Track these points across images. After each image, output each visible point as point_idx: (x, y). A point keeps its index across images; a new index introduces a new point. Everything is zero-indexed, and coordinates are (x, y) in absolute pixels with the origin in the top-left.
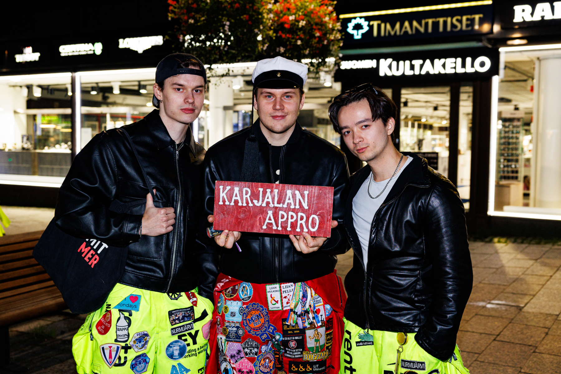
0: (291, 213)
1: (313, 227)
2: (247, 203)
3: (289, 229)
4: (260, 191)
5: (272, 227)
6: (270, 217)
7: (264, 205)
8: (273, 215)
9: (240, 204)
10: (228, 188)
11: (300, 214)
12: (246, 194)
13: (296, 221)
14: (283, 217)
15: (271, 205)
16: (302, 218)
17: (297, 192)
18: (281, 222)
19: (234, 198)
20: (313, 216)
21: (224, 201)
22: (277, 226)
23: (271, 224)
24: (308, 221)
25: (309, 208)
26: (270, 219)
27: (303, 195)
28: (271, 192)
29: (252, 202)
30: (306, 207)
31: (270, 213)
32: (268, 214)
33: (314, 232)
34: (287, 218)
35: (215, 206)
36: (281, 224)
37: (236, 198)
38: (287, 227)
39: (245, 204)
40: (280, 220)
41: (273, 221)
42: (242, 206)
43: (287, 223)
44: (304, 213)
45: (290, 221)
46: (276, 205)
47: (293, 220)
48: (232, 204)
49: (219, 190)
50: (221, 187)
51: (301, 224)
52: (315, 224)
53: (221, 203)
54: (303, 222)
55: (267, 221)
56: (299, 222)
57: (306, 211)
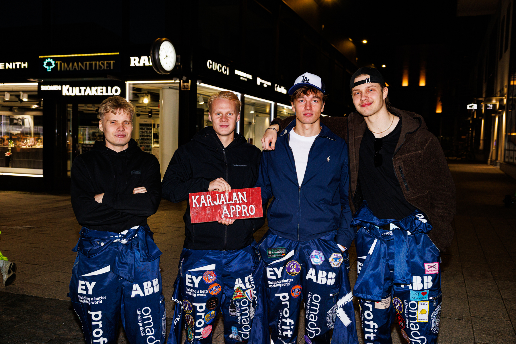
0: (237, 206)
1: (252, 212)
2: (210, 203)
3: (238, 215)
4: (217, 196)
5: (227, 216)
6: (225, 210)
7: (221, 203)
8: (227, 209)
9: (206, 205)
10: (197, 196)
11: (243, 206)
12: (209, 199)
13: (241, 210)
14: (233, 209)
15: (225, 203)
16: (244, 208)
17: (239, 193)
18: (233, 212)
19: (202, 202)
20: (251, 206)
21: (196, 205)
22: (230, 215)
23: (227, 214)
24: (249, 209)
25: (248, 201)
26: (225, 212)
27: (243, 195)
28: (224, 196)
29: (213, 203)
30: (246, 201)
31: (225, 208)
32: (224, 208)
33: (253, 215)
34: (236, 209)
35: (190, 209)
36: (233, 213)
37: (203, 202)
38: (236, 214)
39: (209, 205)
40: (232, 211)
41: (227, 212)
42: (207, 206)
43: (236, 212)
44: (245, 205)
45: (238, 210)
46: (228, 203)
47: (239, 210)
48: (201, 206)
49: (192, 199)
50: (193, 197)
51: (245, 212)
52: (253, 210)
53: (194, 206)
54: (246, 210)
55: (224, 213)
56: (243, 211)
57: (246, 204)
